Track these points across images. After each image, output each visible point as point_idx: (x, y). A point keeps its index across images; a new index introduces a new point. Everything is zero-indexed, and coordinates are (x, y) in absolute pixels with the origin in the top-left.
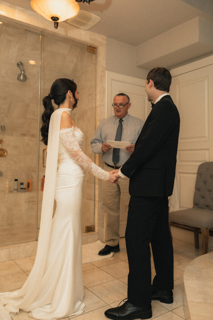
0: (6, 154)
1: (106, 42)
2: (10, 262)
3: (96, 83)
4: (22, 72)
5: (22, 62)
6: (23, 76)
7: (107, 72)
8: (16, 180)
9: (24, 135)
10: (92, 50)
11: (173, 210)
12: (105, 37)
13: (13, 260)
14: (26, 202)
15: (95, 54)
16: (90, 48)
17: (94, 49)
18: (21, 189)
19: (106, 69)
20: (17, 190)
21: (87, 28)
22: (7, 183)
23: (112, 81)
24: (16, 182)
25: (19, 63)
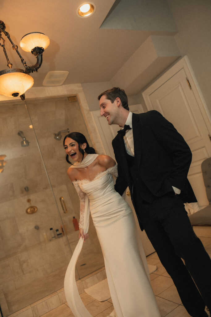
0: (36, 209)
1: (81, 88)
2: (62, 306)
3: (85, 125)
4: (23, 139)
5: (22, 130)
6: (25, 142)
7: (91, 113)
8: (51, 229)
9: (46, 188)
10: (73, 99)
11: (194, 212)
12: (80, 85)
13: (64, 303)
14: (65, 245)
15: (76, 101)
16: (70, 98)
17: (74, 98)
18: (58, 235)
19: (91, 110)
20: (55, 237)
21: (61, 84)
22: (45, 234)
23: (98, 119)
24: (52, 230)
25: (20, 132)
